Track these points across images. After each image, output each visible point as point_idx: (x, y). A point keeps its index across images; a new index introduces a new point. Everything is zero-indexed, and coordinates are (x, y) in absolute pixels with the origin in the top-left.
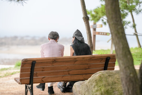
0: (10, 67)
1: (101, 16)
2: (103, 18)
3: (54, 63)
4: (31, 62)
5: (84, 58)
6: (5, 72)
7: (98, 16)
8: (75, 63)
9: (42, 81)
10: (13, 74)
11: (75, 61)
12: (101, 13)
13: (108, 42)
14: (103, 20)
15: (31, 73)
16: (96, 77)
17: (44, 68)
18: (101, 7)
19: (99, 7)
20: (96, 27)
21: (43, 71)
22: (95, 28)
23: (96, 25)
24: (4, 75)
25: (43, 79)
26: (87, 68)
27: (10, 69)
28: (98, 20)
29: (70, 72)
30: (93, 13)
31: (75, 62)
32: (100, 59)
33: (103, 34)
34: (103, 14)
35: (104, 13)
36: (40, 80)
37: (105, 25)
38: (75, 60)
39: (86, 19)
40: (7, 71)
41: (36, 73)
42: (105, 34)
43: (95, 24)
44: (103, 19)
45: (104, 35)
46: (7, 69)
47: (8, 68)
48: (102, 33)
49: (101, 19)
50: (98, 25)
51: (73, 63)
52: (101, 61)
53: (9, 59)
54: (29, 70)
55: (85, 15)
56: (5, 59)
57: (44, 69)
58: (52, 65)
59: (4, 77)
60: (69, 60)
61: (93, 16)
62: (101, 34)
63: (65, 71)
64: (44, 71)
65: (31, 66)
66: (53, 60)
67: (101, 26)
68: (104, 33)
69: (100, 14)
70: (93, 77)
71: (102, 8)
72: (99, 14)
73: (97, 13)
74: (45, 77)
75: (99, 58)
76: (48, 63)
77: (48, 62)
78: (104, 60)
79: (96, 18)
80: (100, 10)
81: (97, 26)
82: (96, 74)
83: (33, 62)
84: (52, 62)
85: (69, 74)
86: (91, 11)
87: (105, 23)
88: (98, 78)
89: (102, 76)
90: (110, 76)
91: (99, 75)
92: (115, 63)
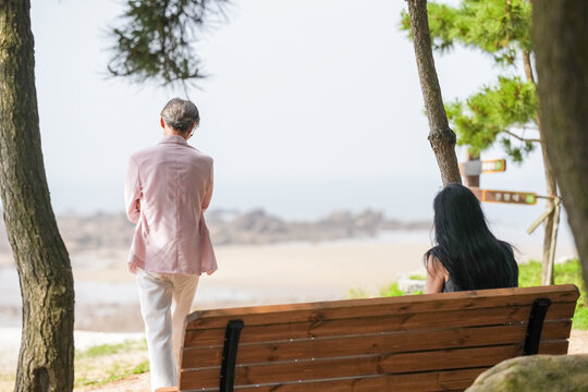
0: (127, 343)
1: (501, 127)
2: (507, 132)
3: (319, 326)
4: (223, 323)
6: (108, 361)
7: (489, 125)
8: (404, 325)
10: (142, 372)
11: (406, 318)
12: (500, 112)
13: (532, 231)
14: (507, 142)
15: (224, 371)
16: (495, 386)
17: (275, 349)
18: (499, 88)
19: (493, 89)
20: (480, 171)
21: (271, 359)
22: (473, 173)
23: (481, 163)
24: (107, 376)
26: (455, 343)
27: (126, 347)
28: (488, 142)
29: (386, 363)
30: (468, 114)
31: (404, 322)
32: (509, 306)
33: (507, 197)
34: (509, 115)
35: (513, 113)
37: (517, 163)
38: (403, 312)
39: (444, 141)
40: (117, 357)
41: (247, 368)
42: (516, 198)
43: (474, 158)
44: (507, 137)
45: (512, 201)
46: (114, 350)
47: (120, 346)
48: (503, 193)
49: (500, 137)
50: (487, 162)
51: (396, 326)
52: (512, 314)
53: (115, 305)
54: (217, 355)
55: (439, 125)
56: (101, 306)
57: (275, 353)
58: (309, 335)
59: (105, 382)
60: (381, 313)
61: (465, 125)
62: (503, 200)
63: (365, 360)
64: (277, 358)
66: (314, 315)
67: (499, 166)
68: (512, 194)
69: (497, 117)
70: (481, 383)
71: (503, 93)
72: (492, 117)
73: (484, 113)
74: (280, 385)
75: (504, 304)
76: (292, 326)
77: (294, 323)
78: (523, 309)
79: (481, 135)
80: (497, 99)
81: (484, 167)
82: (494, 372)
83: (232, 322)
84: (309, 324)
85: (380, 371)
86: (458, 106)
87: (517, 155)
88: (502, 387)
89: (521, 379)
90: (553, 379)
91: (508, 376)
92: (569, 324)
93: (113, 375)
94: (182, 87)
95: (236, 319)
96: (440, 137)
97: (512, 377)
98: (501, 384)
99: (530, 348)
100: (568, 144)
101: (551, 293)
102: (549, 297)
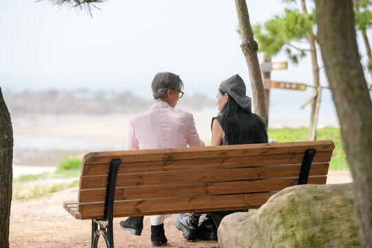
0: (44, 173)
1: (285, 41)
2: (290, 44)
3: (168, 164)
4: (108, 161)
5: (246, 151)
6: (32, 185)
7: (277, 39)
8: (224, 164)
9: (137, 210)
10: (54, 192)
11: (224, 160)
12: (285, 31)
13: (303, 107)
14: (289, 51)
15: (108, 191)
16: (281, 203)
17: (141, 177)
18: (285, 16)
19: (281, 17)
20: (271, 69)
21: (138, 184)
22: (267, 70)
23: (272, 64)
24: (32, 194)
25: (138, 206)
26: (255, 176)
27: (44, 176)
28: (277, 50)
29: (211, 188)
30: (265, 32)
31: (223, 162)
32: (289, 153)
33: (288, 86)
34: (291, 33)
35: (293, 33)
36: (133, 207)
37: (295, 64)
38: (223, 156)
39: (251, 48)
40: (37, 182)
41: (123, 189)
42: (294, 86)
43: (267, 60)
44: (289, 47)
45: (291, 88)
46: (35, 178)
47: (40, 176)
48: (285, 83)
49: (284, 47)
50: (276, 63)
51: (218, 165)
52: (291, 158)
53: (35, 151)
54: (104, 181)
55: (247, 38)
57: (141, 180)
58: (163, 170)
59: (30, 198)
60: (208, 156)
61: (263, 39)
62: (285, 88)
63: (198, 186)
64: (142, 184)
65: (108, 170)
66: (166, 157)
67: (284, 66)
68: (291, 84)
69: (283, 34)
70: (272, 201)
71: (287, 19)
72: (279, 34)
73: (275, 32)
74: (143, 201)
75: (287, 152)
76: (152, 163)
77: (154, 161)
78: (299, 155)
79: (274, 46)
80: (284, 23)
81: (274, 66)
82: (280, 195)
83: (113, 160)
84: (163, 162)
85: (207, 193)
86: (259, 27)
87: (295, 59)
88: (285, 204)
89: (297, 199)
90: (317, 200)
91: (289, 197)
92: (327, 166)
93: (35, 194)
94: (87, 8)
95: (116, 158)
96: (248, 45)
97: (292, 198)
98: (285, 202)
99: (302, 180)
100: (334, 48)
101: (317, 146)
102: (315, 148)
